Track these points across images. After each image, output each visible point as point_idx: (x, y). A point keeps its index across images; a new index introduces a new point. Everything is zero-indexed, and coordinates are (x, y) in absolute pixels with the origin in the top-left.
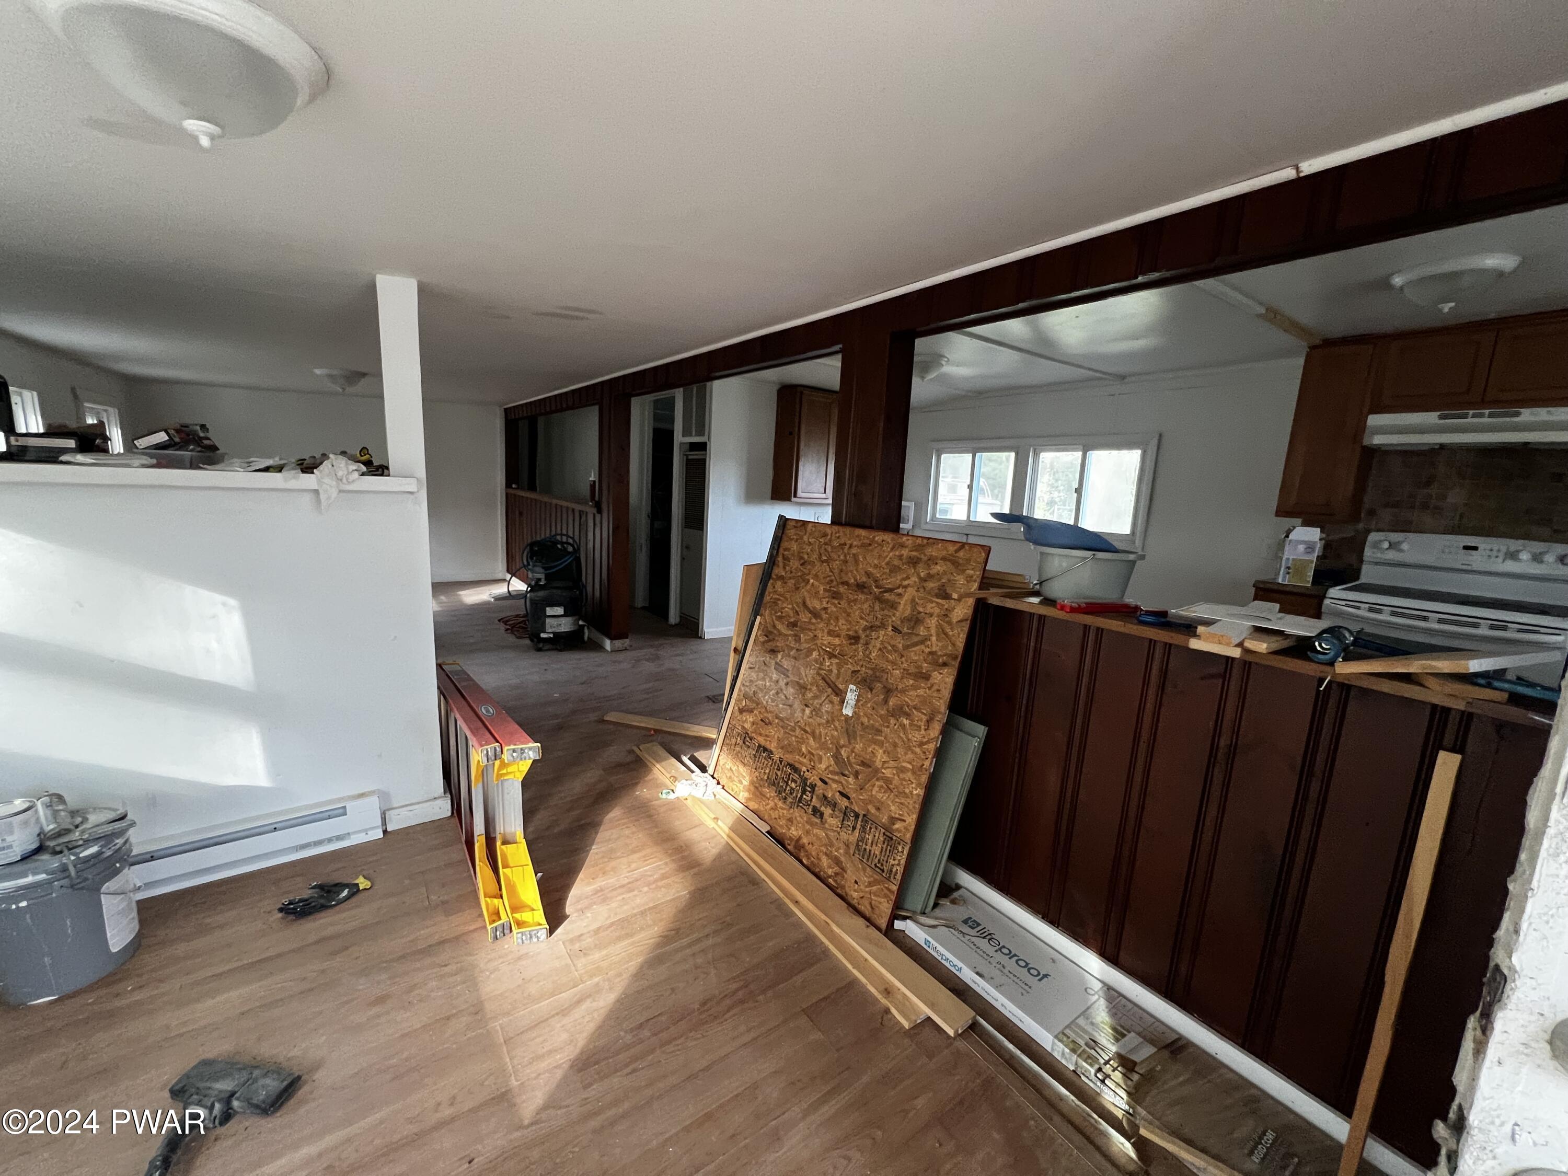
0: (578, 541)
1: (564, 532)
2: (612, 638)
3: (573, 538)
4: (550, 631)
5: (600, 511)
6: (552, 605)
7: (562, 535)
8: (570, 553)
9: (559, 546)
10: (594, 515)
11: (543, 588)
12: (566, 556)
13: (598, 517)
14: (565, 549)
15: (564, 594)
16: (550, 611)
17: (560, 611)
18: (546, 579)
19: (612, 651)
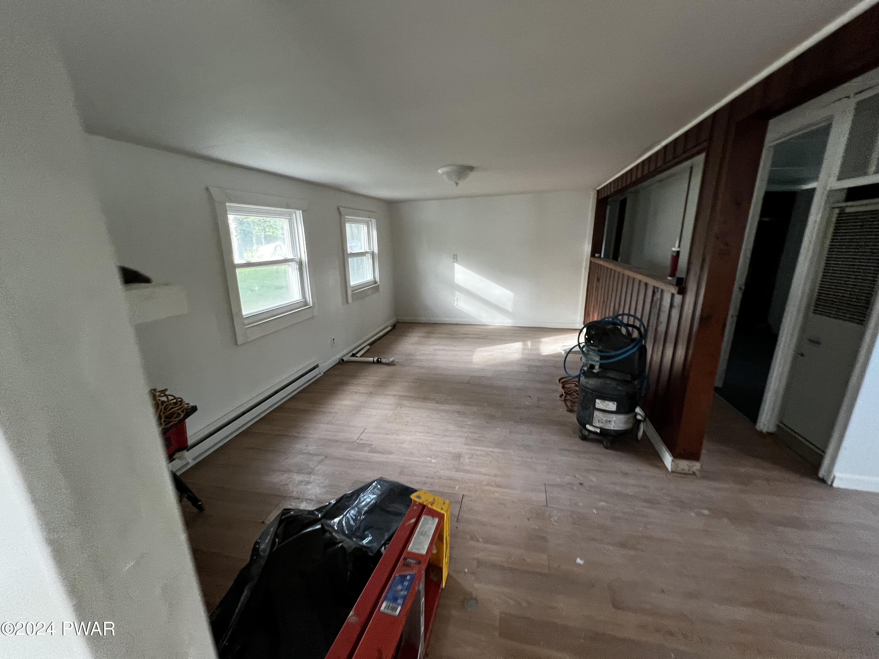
0: (646, 324)
1: (632, 313)
2: (676, 455)
3: (640, 320)
4: (597, 425)
5: (682, 291)
6: (605, 398)
7: (629, 315)
8: (634, 340)
9: (624, 331)
10: (673, 295)
11: (597, 375)
12: (629, 345)
13: (678, 298)
14: (629, 334)
15: (620, 388)
16: (599, 404)
17: (612, 406)
18: (600, 367)
19: (672, 472)
